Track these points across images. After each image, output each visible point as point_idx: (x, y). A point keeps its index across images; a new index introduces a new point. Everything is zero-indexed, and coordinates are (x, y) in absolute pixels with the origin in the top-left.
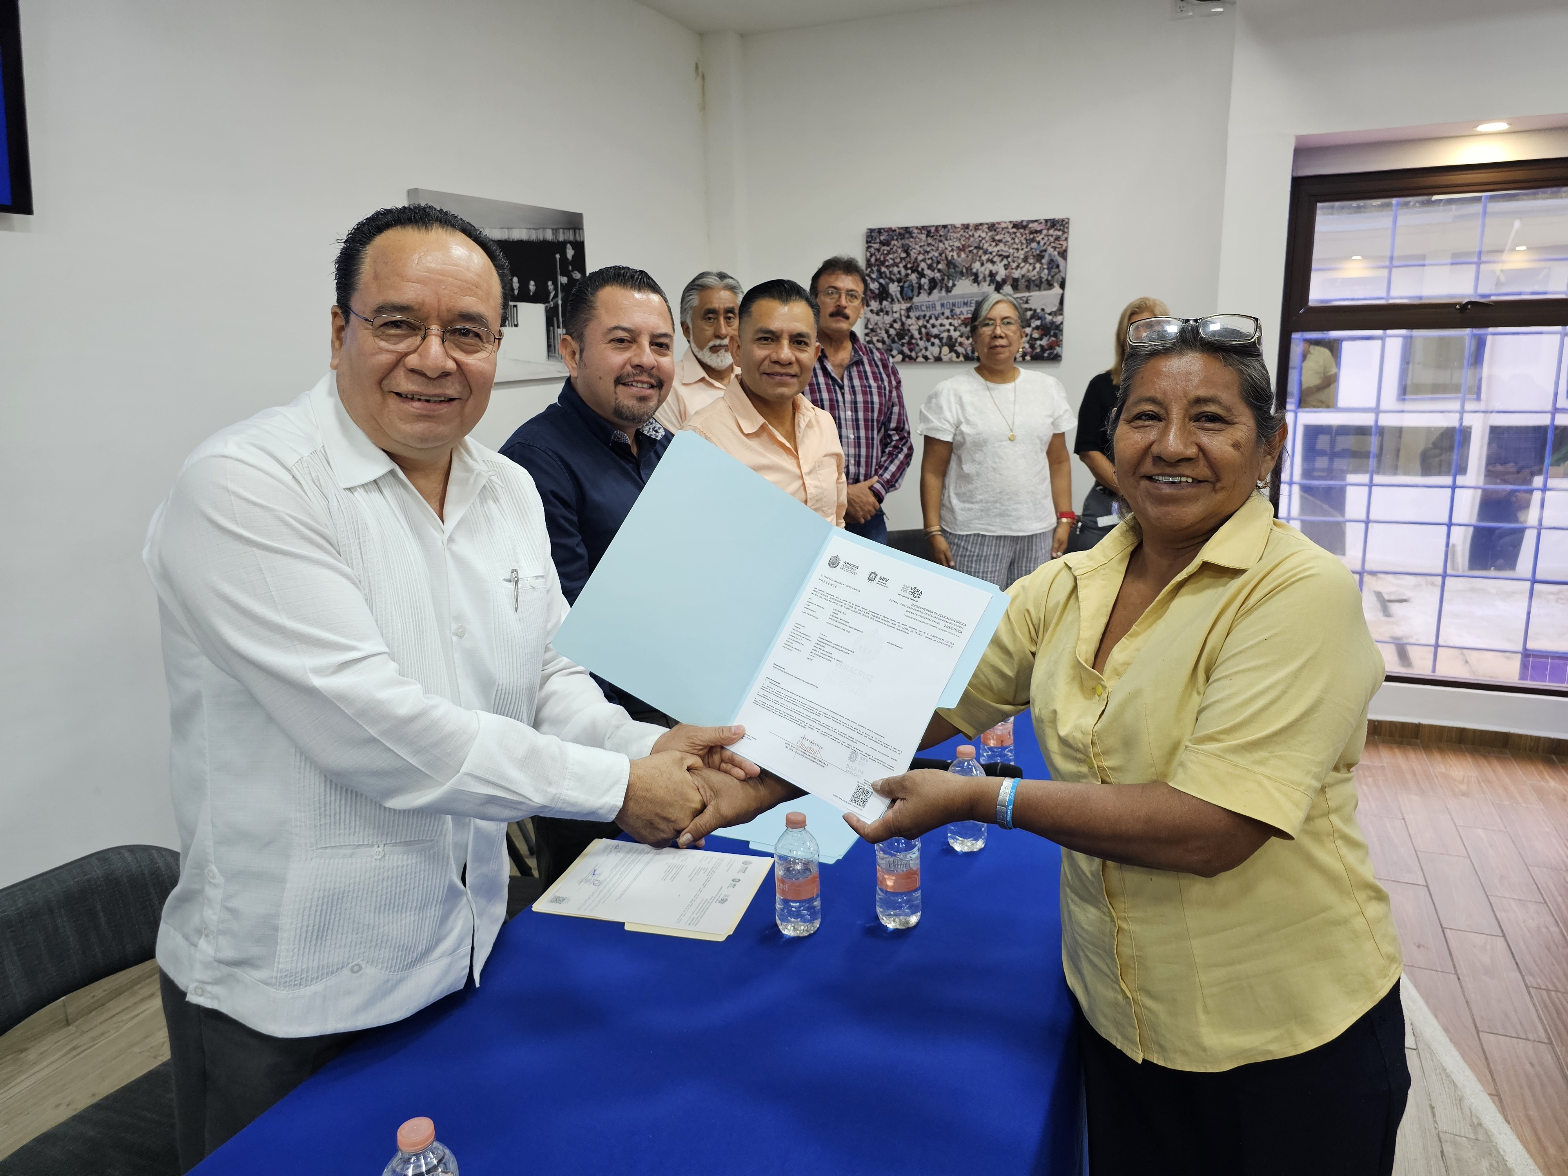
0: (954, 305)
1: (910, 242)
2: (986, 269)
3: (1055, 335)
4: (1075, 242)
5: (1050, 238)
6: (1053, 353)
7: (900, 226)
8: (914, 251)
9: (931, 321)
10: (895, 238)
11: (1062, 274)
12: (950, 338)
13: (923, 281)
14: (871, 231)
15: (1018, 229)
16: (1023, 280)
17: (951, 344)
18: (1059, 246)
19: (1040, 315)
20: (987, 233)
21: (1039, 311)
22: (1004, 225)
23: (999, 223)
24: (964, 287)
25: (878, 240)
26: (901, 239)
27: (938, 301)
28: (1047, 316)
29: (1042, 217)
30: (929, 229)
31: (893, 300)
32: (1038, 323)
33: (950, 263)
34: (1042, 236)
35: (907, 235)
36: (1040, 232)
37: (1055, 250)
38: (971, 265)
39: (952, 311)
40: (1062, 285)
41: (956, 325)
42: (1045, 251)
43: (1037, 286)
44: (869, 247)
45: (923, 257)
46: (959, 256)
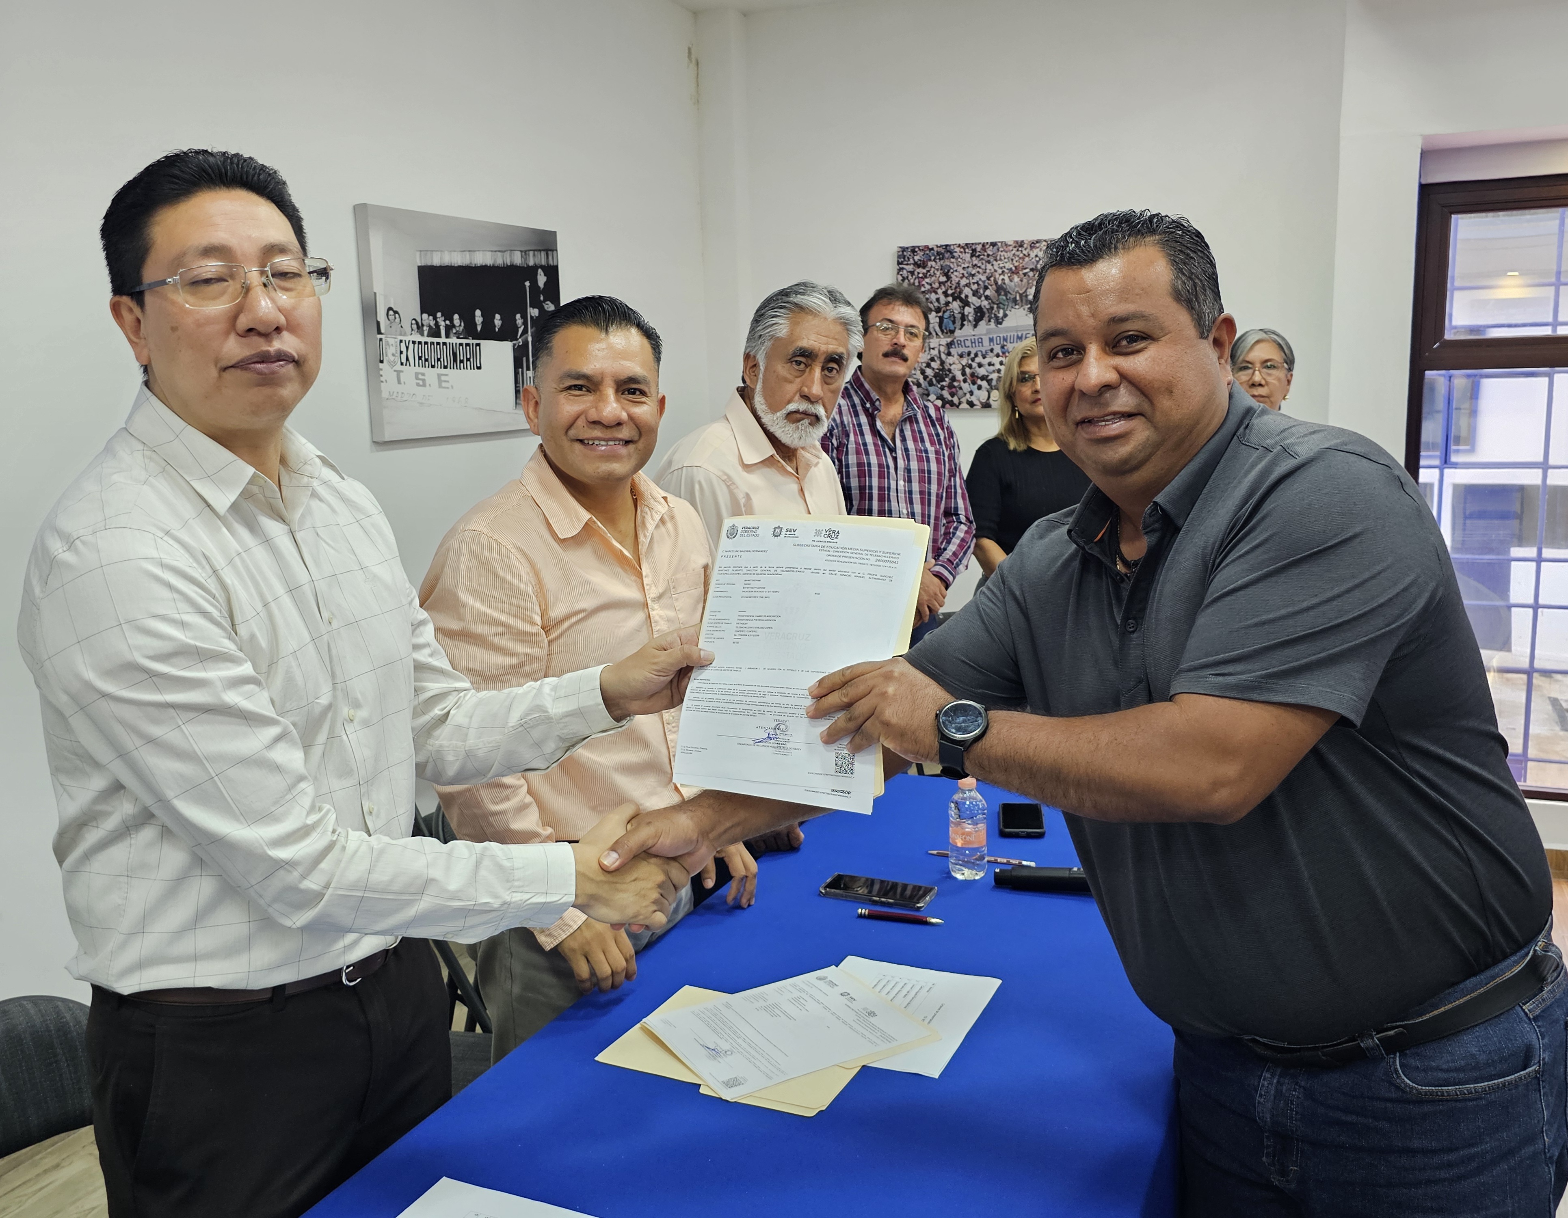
1: (952, 263)
7: (939, 244)
8: (955, 273)
10: (933, 258)
13: (967, 310)
14: (904, 249)
24: (1017, 318)
25: (911, 261)
26: (940, 259)
30: (974, 247)
33: (1000, 289)
35: (947, 255)
38: (1026, 291)
44: (901, 269)
45: (968, 281)
46: (1011, 281)
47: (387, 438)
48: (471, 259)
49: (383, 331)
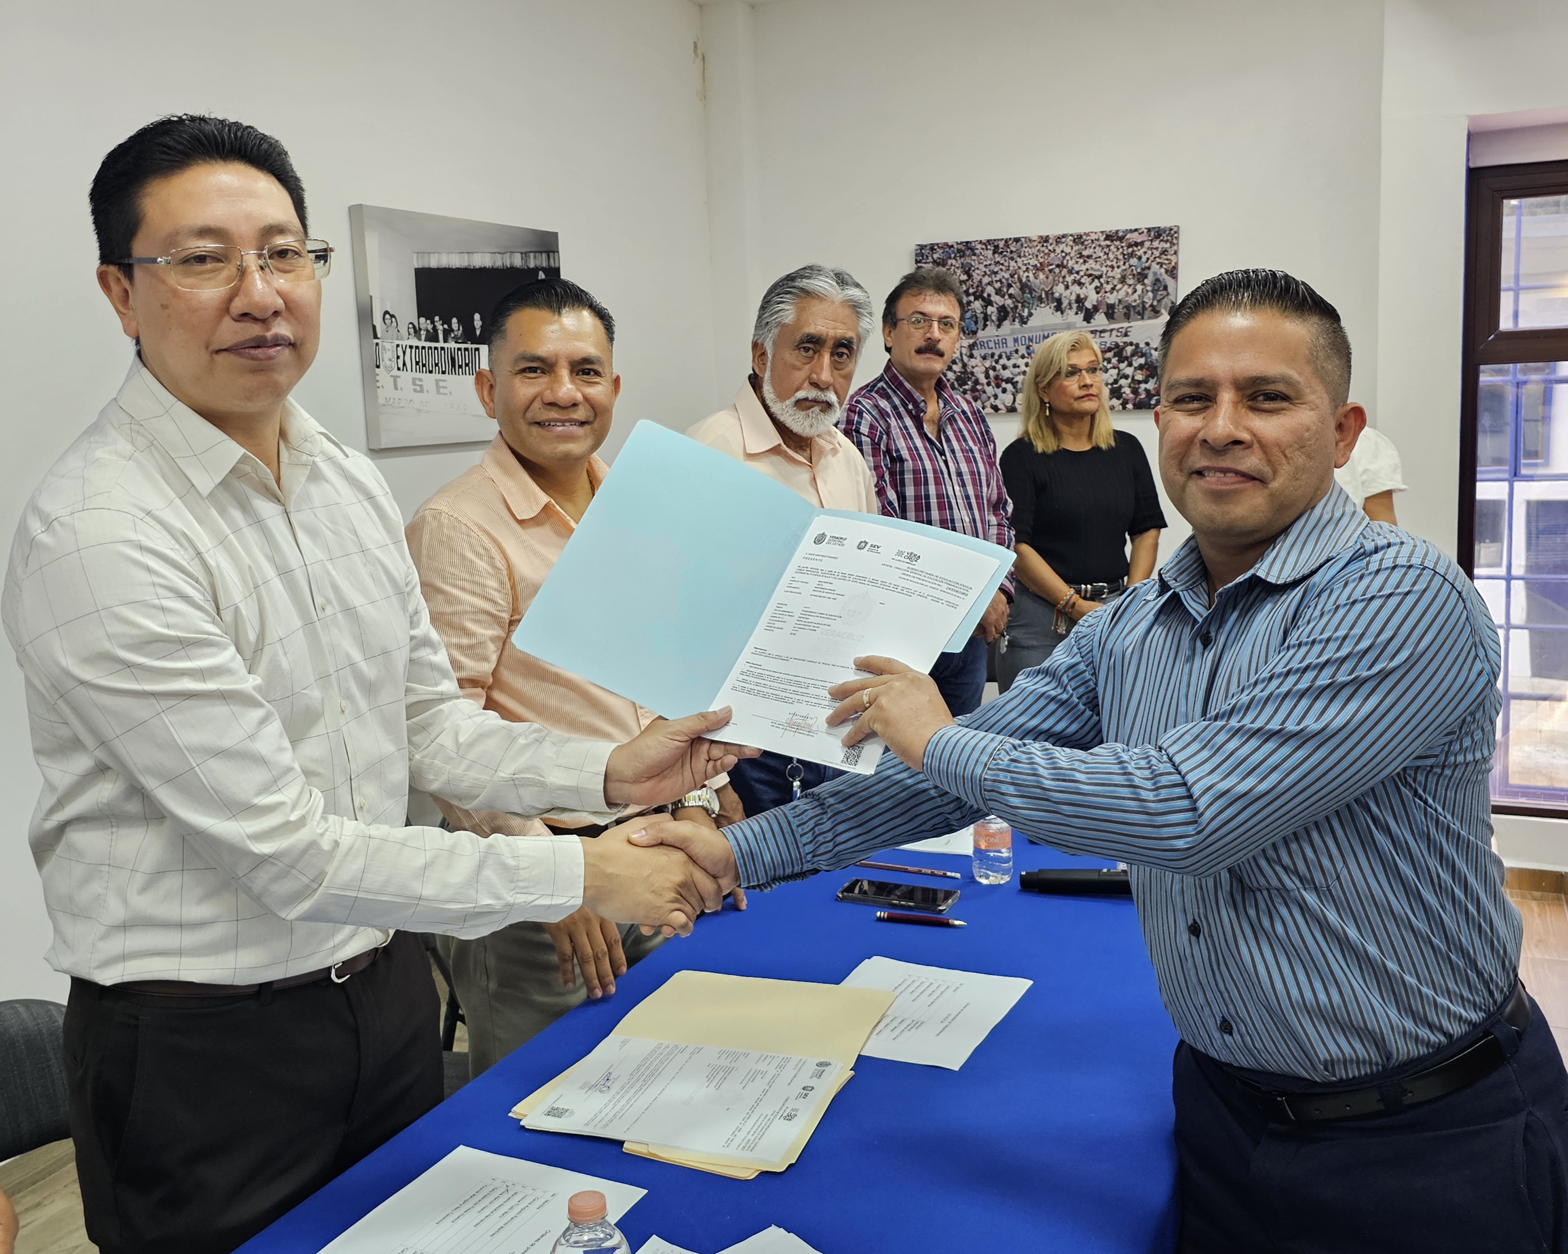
0: (1031, 340)
1: (973, 261)
2: (1071, 294)
5: (1154, 251)
7: (959, 240)
8: (977, 271)
9: (1002, 362)
10: (953, 255)
13: (990, 309)
14: (922, 247)
15: (1112, 241)
16: (1121, 307)
18: (1166, 262)
19: (1144, 350)
20: (1072, 247)
21: (1142, 345)
22: (1094, 237)
23: (1087, 235)
24: (1043, 317)
26: (960, 257)
29: (1143, 224)
30: (996, 243)
32: (1142, 361)
34: (1144, 250)
35: (968, 252)
36: (1142, 244)
37: (1161, 266)
38: (1052, 288)
42: (1149, 268)
43: (1139, 313)
45: (990, 279)
46: (1036, 278)
47: (383, 447)
48: (469, 261)
49: (379, 335)
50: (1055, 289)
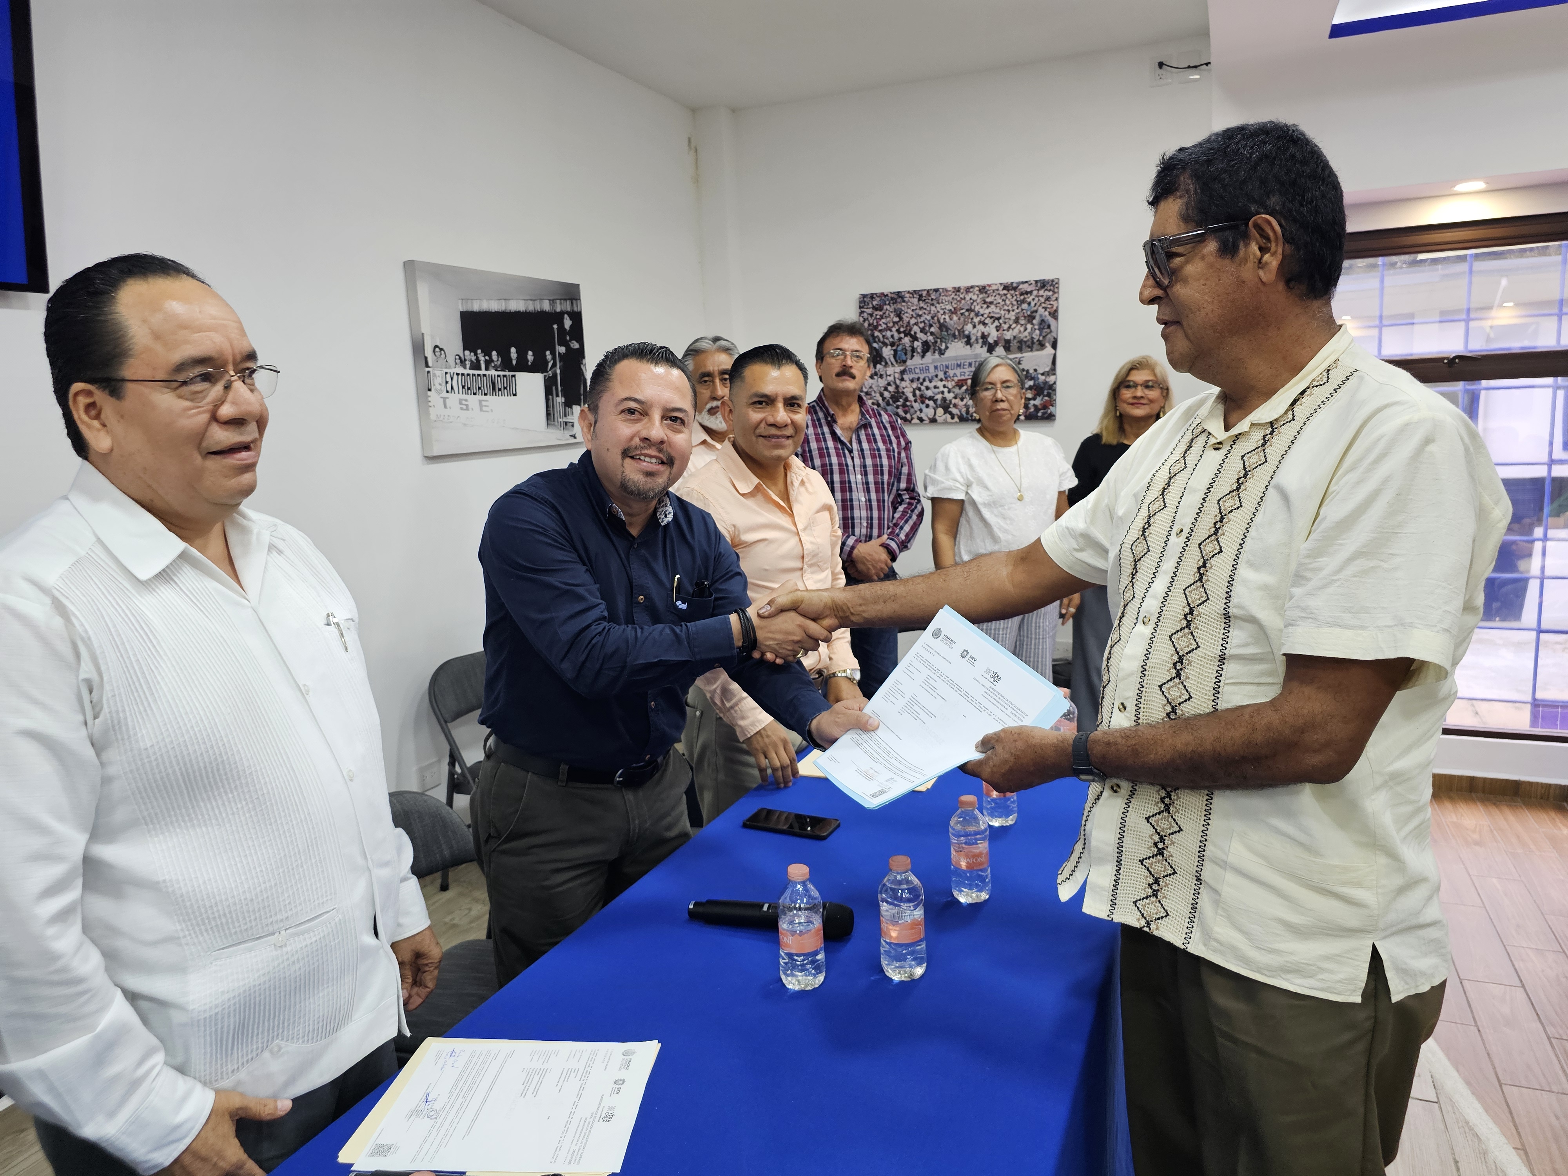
0: (947, 367)
1: (903, 306)
2: (978, 331)
3: (1049, 395)
4: (1065, 302)
5: (1040, 298)
6: (1046, 413)
7: (892, 291)
8: (906, 315)
9: (926, 384)
10: (887, 302)
11: (1054, 334)
12: (944, 399)
13: (917, 344)
14: (864, 296)
15: (1008, 291)
16: (1015, 341)
17: (946, 406)
18: (1049, 306)
19: (1033, 375)
20: (978, 295)
21: (1031, 371)
22: (994, 287)
23: (990, 286)
24: (956, 350)
25: (871, 305)
26: (893, 303)
27: (931, 363)
28: (1040, 376)
29: (1032, 278)
30: (920, 293)
31: (886, 363)
32: (1031, 383)
33: (942, 326)
34: (1033, 297)
35: (899, 300)
36: (1031, 292)
37: (1046, 310)
38: (963, 327)
39: (945, 373)
40: (1054, 346)
41: (950, 387)
42: (1036, 311)
43: (1029, 347)
44: (862, 312)
45: (916, 321)
46: (951, 319)
47: (435, 454)
49: (430, 365)
50: (966, 327)
